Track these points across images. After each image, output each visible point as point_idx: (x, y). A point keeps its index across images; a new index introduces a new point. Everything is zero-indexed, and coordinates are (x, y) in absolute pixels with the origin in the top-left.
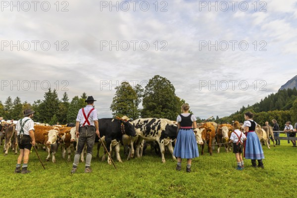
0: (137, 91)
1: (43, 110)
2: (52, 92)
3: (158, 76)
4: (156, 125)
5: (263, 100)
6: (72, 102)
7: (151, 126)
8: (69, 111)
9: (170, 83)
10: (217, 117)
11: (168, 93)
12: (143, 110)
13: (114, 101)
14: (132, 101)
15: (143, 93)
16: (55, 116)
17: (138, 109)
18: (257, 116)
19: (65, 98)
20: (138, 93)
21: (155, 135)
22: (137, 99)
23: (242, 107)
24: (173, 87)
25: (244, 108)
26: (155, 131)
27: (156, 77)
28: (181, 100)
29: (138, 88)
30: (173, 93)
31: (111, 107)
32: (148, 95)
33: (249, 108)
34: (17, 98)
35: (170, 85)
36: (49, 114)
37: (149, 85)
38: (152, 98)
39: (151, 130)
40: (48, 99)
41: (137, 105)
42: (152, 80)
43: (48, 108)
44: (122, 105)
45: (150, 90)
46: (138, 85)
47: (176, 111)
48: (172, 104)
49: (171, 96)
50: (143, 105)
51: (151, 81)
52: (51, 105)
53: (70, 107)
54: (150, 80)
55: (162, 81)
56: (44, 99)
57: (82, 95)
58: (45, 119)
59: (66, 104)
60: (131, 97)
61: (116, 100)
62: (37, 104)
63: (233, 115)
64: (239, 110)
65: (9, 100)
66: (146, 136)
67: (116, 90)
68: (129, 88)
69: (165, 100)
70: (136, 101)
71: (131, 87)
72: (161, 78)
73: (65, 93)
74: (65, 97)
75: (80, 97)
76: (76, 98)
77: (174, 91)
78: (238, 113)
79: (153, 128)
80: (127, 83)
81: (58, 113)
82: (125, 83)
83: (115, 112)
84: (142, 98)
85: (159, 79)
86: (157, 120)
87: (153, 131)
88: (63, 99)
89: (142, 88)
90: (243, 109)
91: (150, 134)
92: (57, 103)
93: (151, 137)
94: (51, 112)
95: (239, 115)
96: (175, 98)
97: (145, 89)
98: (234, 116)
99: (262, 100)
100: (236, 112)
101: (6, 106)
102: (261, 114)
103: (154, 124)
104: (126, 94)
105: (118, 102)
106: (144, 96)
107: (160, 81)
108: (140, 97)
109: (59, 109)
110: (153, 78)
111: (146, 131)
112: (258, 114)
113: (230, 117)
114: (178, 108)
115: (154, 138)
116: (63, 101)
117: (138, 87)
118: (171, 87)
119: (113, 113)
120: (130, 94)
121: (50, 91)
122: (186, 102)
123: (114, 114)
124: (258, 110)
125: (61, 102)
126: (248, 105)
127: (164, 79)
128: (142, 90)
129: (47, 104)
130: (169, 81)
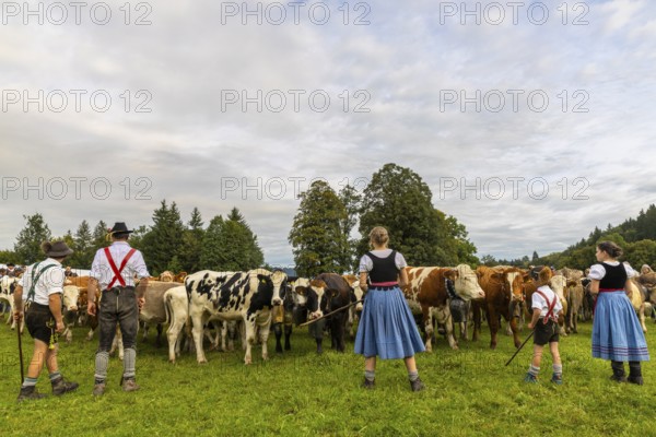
0: (346, 201)
1: (151, 248)
2: (169, 208)
3: (393, 165)
4: (241, 286)
5: (645, 212)
6: (211, 229)
7: (232, 288)
8: (205, 249)
9: (420, 179)
10: (535, 253)
11: (415, 203)
12: (362, 241)
13: (296, 224)
14: (335, 222)
15: (359, 205)
16: (175, 258)
17: (349, 239)
18: (631, 250)
19: (196, 221)
20: (350, 205)
21: (241, 305)
22: (346, 217)
23: (593, 231)
24: (426, 189)
25: (597, 231)
26: (239, 298)
27: (388, 168)
28: (446, 218)
29: (348, 194)
30: (428, 203)
31: (291, 237)
32: (371, 209)
33: (611, 231)
34: (101, 222)
35: (420, 185)
36: (163, 255)
37: (372, 186)
38: (380, 216)
39: (231, 297)
40: (160, 224)
41: (347, 231)
42: (379, 175)
43: (161, 242)
44: (313, 232)
45: (376, 196)
46: (348, 186)
47: (435, 243)
48: (425, 228)
49: (422, 210)
50: (360, 230)
51: (376, 178)
52: (168, 236)
53: (205, 240)
54: (375, 175)
55: (401, 175)
56: (153, 224)
57: (230, 213)
58: (156, 266)
59: (198, 233)
60: (333, 214)
61: (300, 221)
62: (139, 234)
63: (571, 249)
64: (587, 238)
65: (84, 228)
66: (220, 310)
67: (301, 199)
68: (329, 194)
69: (410, 218)
70: (345, 223)
71: (333, 192)
72: (398, 168)
73: (196, 210)
74: (194, 218)
75: (225, 218)
76: (217, 220)
77: (429, 198)
78: (583, 243)
79: (236, 292)
80: (325, 184)
81: (183, 253)
82: (318, 184)
83: (299, 247)
84: (357, 216)
85: (394, 171)
86: (244, 275)
87: (236, 298)
88: (192, 224)
89: (356, 194)
90: (597, 235)
91: (229, 306)
92: (180, 232)
93: (230, 312)
94: (166, 250)
95: (588, 248)
96: (432, 213)
97: (363, 195)
98: (575, 252)
99: (642, 212)
100: (580, 241)
101: (78, 241)
102: (642, 245)
103: (236, 284)
104: (321, 208)
105: (305, 227)
106: (361, 211)
107: (398, 177)
108: (354, 213)
109: (183, 243)
110: (380, 171)
111: (221, 301)
112: (633, 245)
113: (565, 253)
114: (439, 235)
115: (238, 313)
116: (191, 228)
117: (348, 192)
118: (421, 189)
119: (296, 249)
120: (330, 207)
121: (164, 207)
122: (458, 223)
123: (297, 253)
124: (631, 235)
125: (187, 230)
126: (609, 226)
127: (406, 171)
128: (357, 199)
129: (159, 234)
130: (416, 176)
